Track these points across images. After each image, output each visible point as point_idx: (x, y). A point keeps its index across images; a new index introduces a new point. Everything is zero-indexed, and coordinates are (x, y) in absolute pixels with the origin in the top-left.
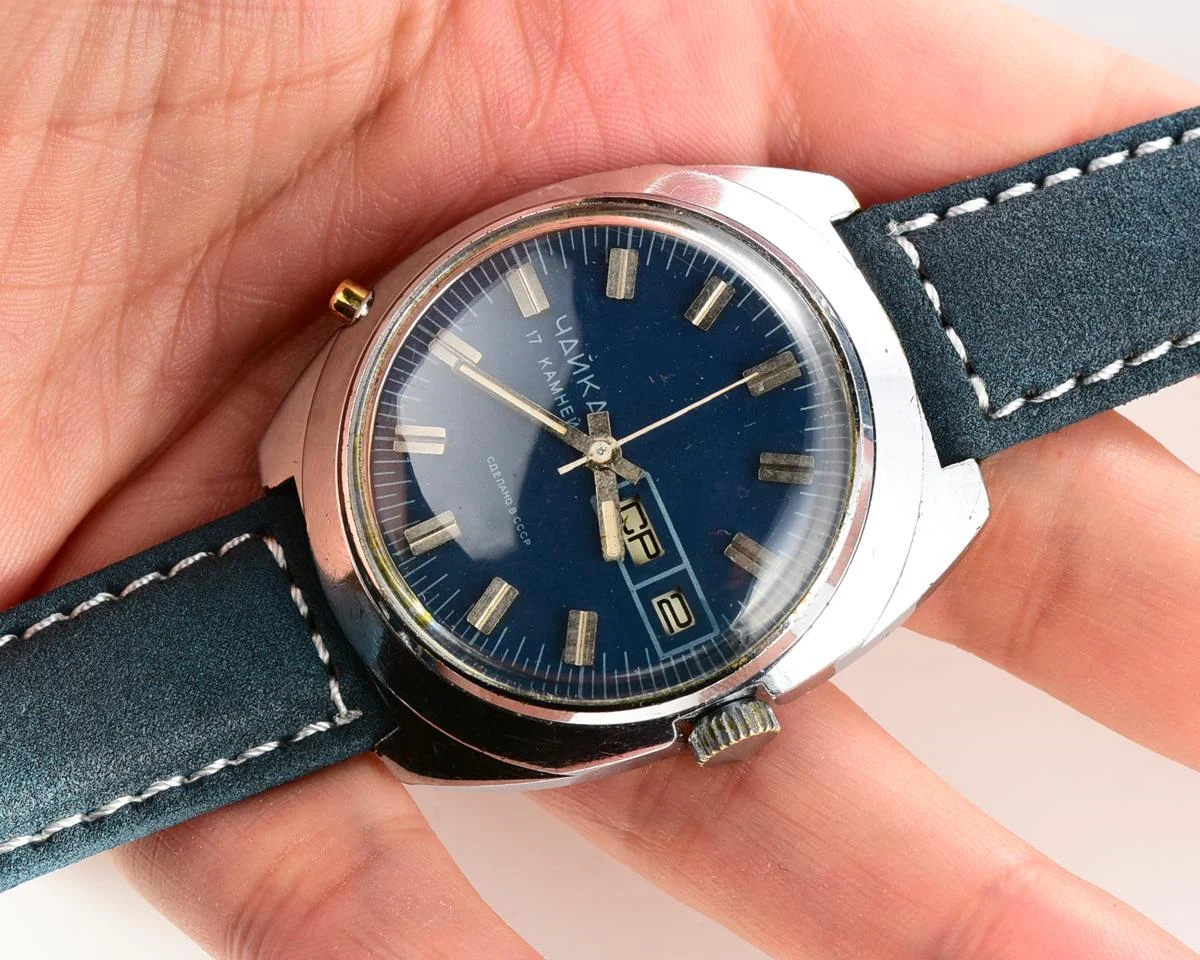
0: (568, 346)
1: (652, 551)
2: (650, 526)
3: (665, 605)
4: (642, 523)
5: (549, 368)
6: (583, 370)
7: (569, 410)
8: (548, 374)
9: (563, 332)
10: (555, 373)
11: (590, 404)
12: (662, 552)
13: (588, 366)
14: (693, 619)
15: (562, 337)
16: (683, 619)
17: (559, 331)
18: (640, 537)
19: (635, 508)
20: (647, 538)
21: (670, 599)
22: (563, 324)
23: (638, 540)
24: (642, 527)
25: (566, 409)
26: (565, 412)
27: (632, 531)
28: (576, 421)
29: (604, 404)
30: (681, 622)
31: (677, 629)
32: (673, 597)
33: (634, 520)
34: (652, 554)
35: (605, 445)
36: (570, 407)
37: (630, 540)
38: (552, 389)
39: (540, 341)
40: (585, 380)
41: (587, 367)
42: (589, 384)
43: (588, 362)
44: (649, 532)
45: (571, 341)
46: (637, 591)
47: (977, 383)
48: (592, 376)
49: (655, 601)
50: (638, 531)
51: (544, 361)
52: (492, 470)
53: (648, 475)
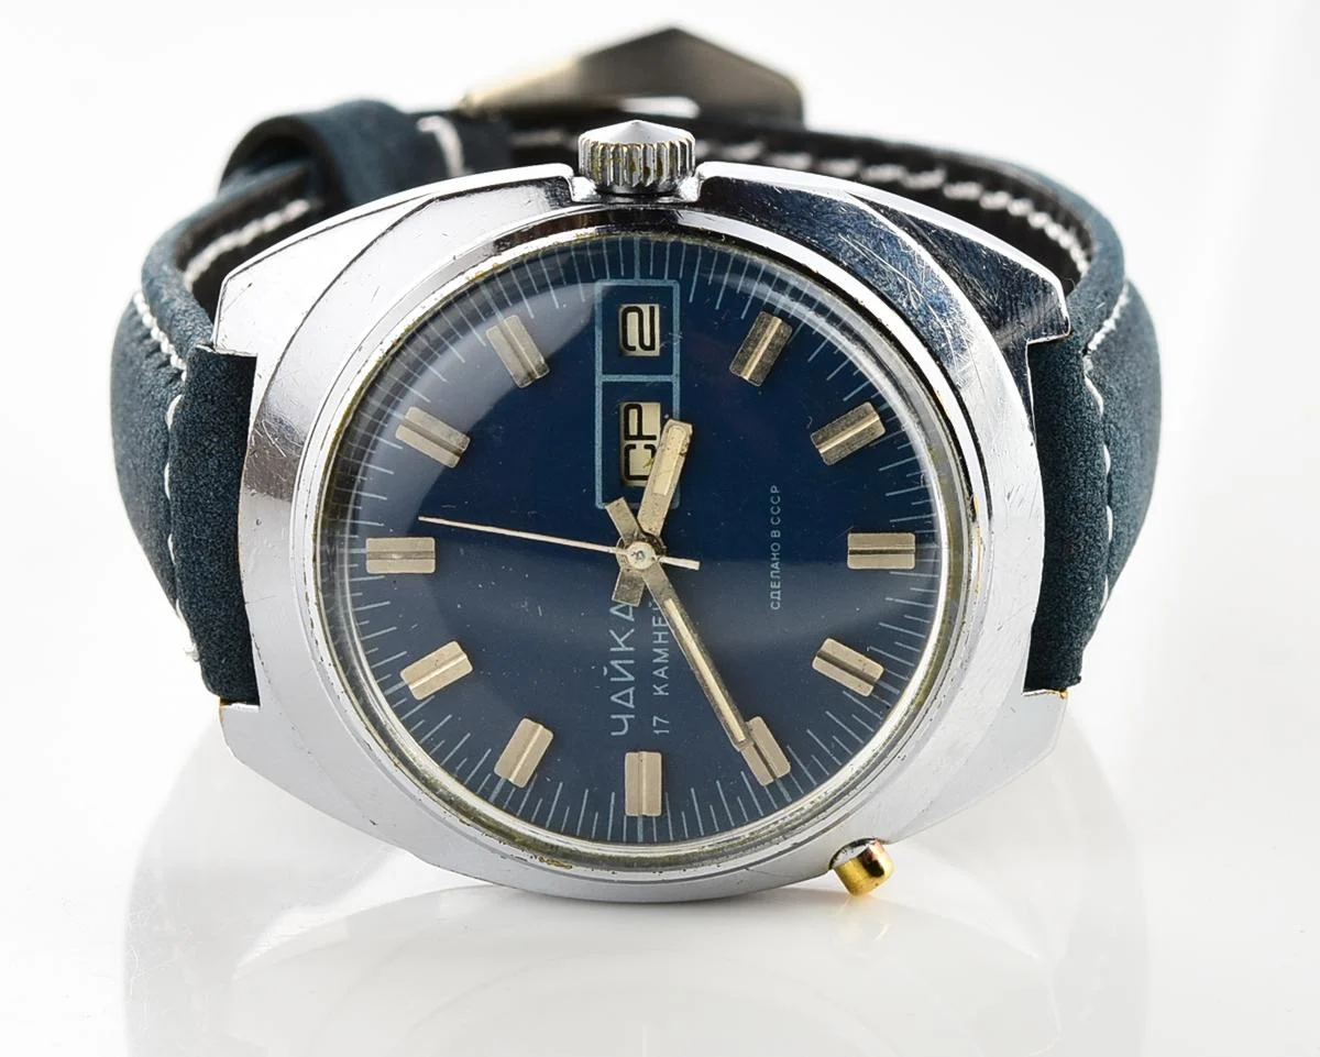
0: (625, 698)
1: (633, 413)
2: (624, 443)
3: (647, 342)
4: (632, 451)
5: (660, 682)
6: (620, 662)
7: (657, 622)
8: (663, 675)
9: (624, 717)
10: (655, 673)
11: (630, 618)
12: (622, 406)
14: (621, 310)
15: (625, 710)
16: (633, 318)
17: (628, 720)
18: (640, 436)
19: (632, 473)
20: (633, 431)
21: (638, 347)
22: (619, 725)
23: (644, 433)
24: (634, 447)
25: (660, 624)
27: (647, 447)
28: (651, 606)
29: (613, 611)
30: (636, 314)
31: (645, 308)
32: (634, 349)
33: (639, 459)
34: (636, 410)
35: (632, 560)
36: (655, 625)
37: (654, 438)
38: (666, 655)
39: (655, 718)
40: (624, 648)
41: (614, 663)
42: (620, 641)
43: (611, 668)
44: (628, 437)
45: (620, 702)
46: (671, 373)
48: (613, 649)
49: (657, 351)
50: (640, 444)
51: (661, 693)
52: (779, 592)
53: (599, 505)
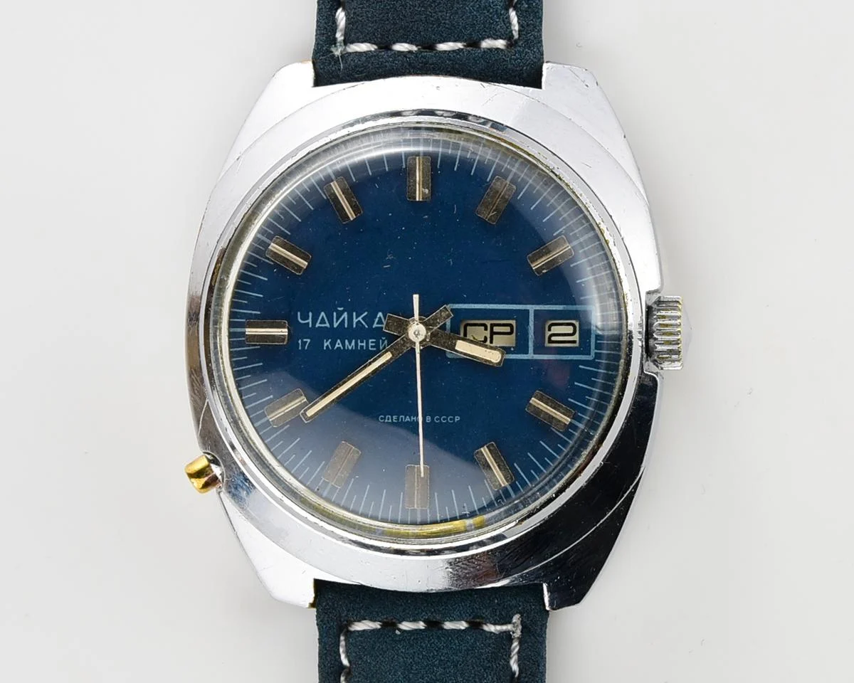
0: (323, 321)
1: (507, 329)
2: (488, 323)
3: (553, 338)
4: (483, 328)
5: (333, 344)
6: (346, 319)
7: (372, 342)
8: (337, 346)
9: (310, 321)
10: (339, 341)
11: (375, 325)
12: (513, 322)
13: (346, 313)
14: (573, 322)
15: (314, 321)
16: (569, 330)
17: (308, 323)
18: (492, 333)
19: (468, 328)
20: (496, 329)
21: (550, 333)
22: (305, 317)
23: (495, 336)
24: (486, 329)
25: (370, 344)
26: (372, 347)
27: (486, 338)
28: (383, 341)
29: (380, 314)
30: (571, 332)
31: (576, 337)
32: (550, 330)
33: (480, 333)
34: (509, 331)
36: (370, 341)
37: (491, 342)
38: (350, 348)
39: (309, 341)
40: (355, 321)
41: (345, 315)
42: (360, 318)
43: (342, 313)
44: (492, 326)
45: (320, 318)
46: (534, 353)
47: (487, 44)
48: (354, 314)
49: (547, 344)
50: (488, 334)
51: (325, 345)
52: (390, 421)
53: (449, 306)
